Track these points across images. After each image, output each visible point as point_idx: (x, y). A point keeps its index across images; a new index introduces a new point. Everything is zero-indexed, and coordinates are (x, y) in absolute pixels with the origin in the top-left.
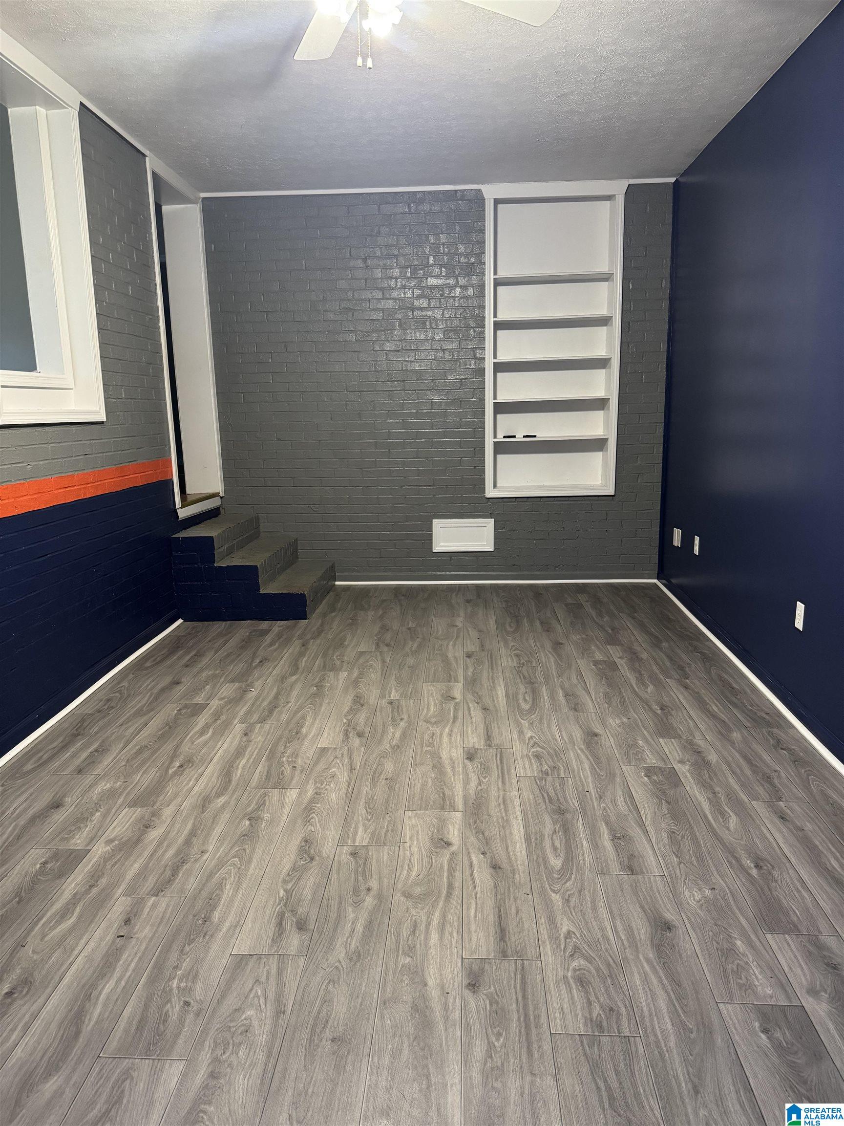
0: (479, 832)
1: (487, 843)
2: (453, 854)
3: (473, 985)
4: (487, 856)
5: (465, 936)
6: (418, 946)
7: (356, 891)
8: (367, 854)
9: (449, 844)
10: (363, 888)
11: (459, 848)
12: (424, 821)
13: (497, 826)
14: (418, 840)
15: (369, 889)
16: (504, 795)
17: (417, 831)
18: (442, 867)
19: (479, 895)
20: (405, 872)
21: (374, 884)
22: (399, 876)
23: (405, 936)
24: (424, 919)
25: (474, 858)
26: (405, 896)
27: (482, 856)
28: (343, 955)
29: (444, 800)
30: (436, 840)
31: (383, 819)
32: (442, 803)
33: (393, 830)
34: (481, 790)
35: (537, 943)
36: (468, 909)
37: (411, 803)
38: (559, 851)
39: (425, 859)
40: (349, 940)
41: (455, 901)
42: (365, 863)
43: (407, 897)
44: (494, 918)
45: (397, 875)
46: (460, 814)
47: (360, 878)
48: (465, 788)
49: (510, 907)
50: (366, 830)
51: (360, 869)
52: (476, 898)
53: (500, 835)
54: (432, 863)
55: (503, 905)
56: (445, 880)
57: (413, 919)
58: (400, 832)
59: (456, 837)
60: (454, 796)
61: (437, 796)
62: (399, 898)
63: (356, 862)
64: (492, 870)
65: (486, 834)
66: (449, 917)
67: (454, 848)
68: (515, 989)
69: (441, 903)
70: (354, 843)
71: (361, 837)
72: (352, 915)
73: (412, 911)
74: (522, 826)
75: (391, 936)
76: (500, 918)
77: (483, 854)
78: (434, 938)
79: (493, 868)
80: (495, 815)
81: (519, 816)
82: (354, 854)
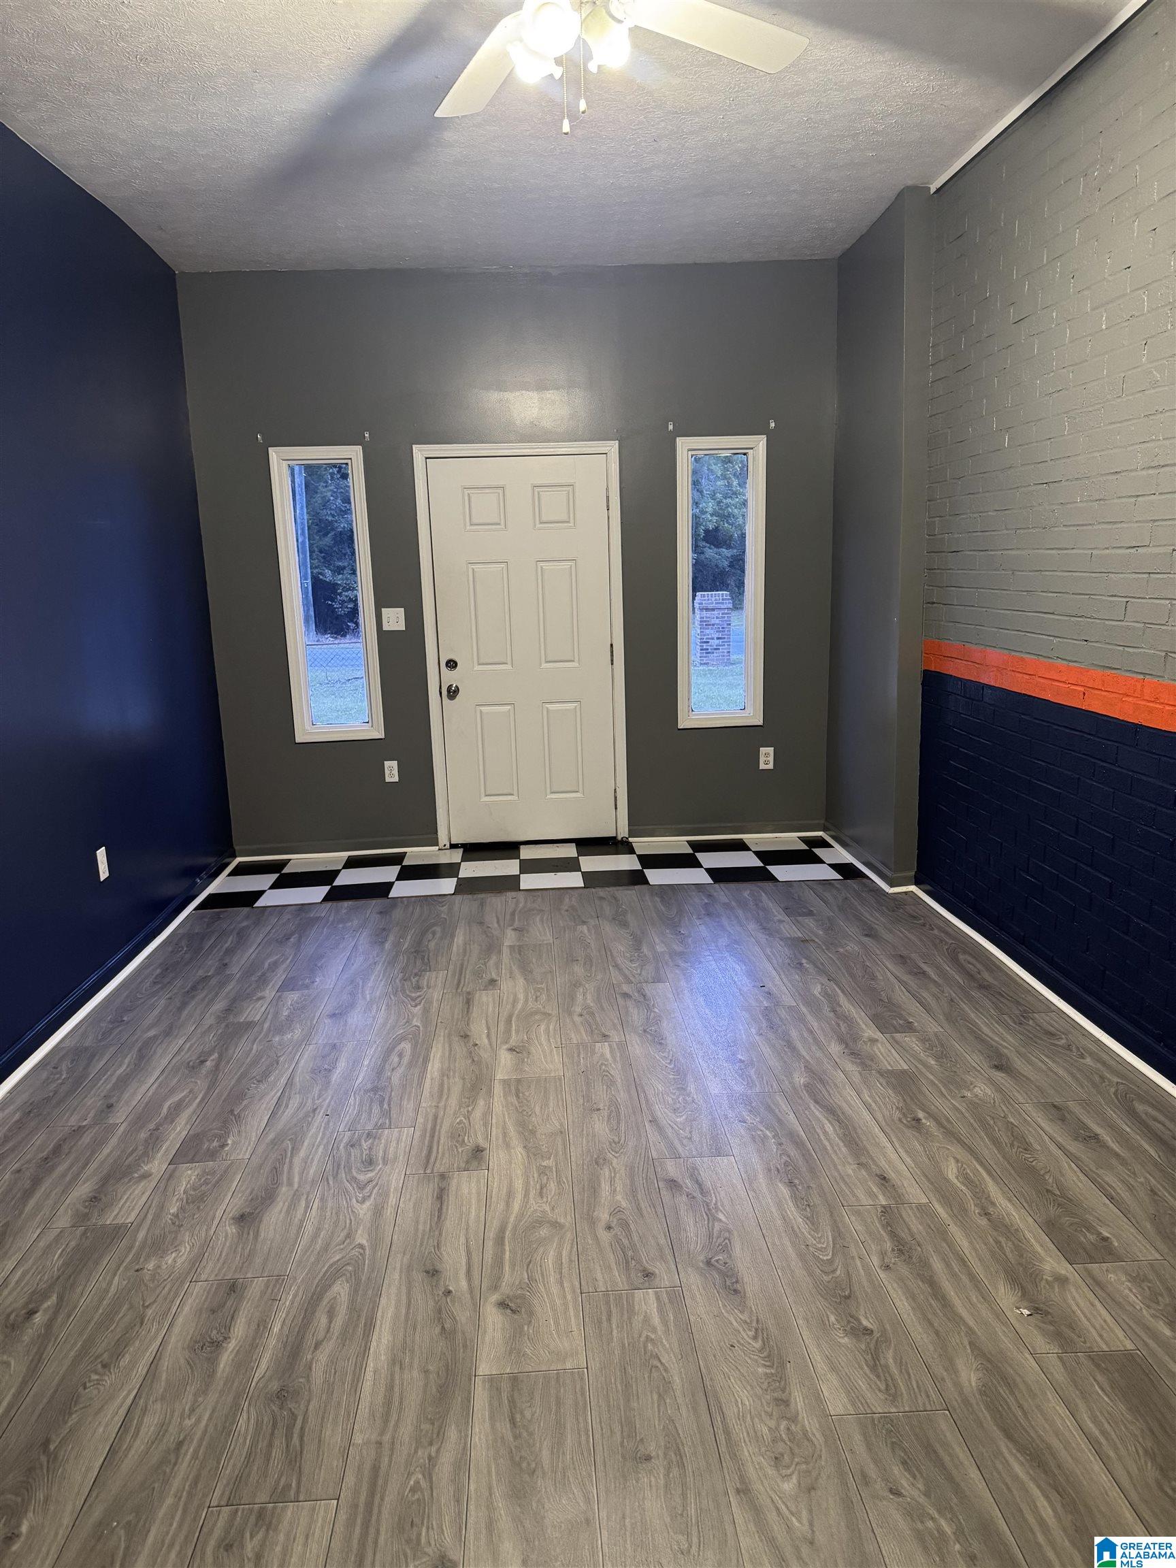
0: (448, 1334)
1: (440, 1311)
2: (495, 1287)
3: (478, 1152)
4: (443, 1290)
5: (484, 1190)
6: (536, 1175)
7: (625, 1225)
8: (628, 1277)
9: (503, 1305)
10: (617, 1230)
11: (486, 1300)
12: (548, 1346)
13: (416, 1347)
14: (554, 1310)
15: (609, 1228)
16: (382, 1433)
17: (557, 1324)
18: (513, 1265)
19: (463, 1232)
20: (565, 1253)
21: (605, 1236)
22: (572, 1247)
23: (552, 1182)
24: (532, 1201)
25: (464, 1283)
26: (559, 1224)
27: (451, 1288)
28: (615, 1161)
29: (512, 1402)
30: (523, 1310)
31: (624, 1345)
32: (516, 1394)
33: (600, 1322)
34: (431, 1444)
35: (404, 1188)
36: (478, 1216)
37: (578, 1387)
38: (326, 1310)
39: (538, 1276)
40: (613, 1175)
41: (494, 1225)
42: (627, 1262)
43: (557, 1222)
44: (447, 1209)
45: (575, 1249)
46: (480, 1372)
47: (625, 1242)
48: (465, 1443)
49: (425, 1223)
50: (647, 1320)
51: (630, 1253)
52: (467, 1229)
53: (415, 1329)
54: (527, 1271)
55: (433, 1225)
56: (507, 1248)
57: (545, 1200)
58: (587, 1319)
59: (490, 1320)
60: (492, 1418)
61: (528, 1414)
62: (566, 1221)
63: (639, 1262)
64: (439, 1267)
65: (438, 1330)
66: (502, 1206)
67: (494, 1298)
68: (438, 1152)
69: (512, 1219)
70: (656, 1293)
71: (647, 1302)
72: (619, 1197)
73: (547, 1208)
74: (371, 1352)
75: (567, 1180)
76: (440, 1210)
77: (450, 1292)
78: (519, 1185)
79: (437, 1271)
80: (415, 1374)
81: (369, 1375)
82: (648, 1275)
